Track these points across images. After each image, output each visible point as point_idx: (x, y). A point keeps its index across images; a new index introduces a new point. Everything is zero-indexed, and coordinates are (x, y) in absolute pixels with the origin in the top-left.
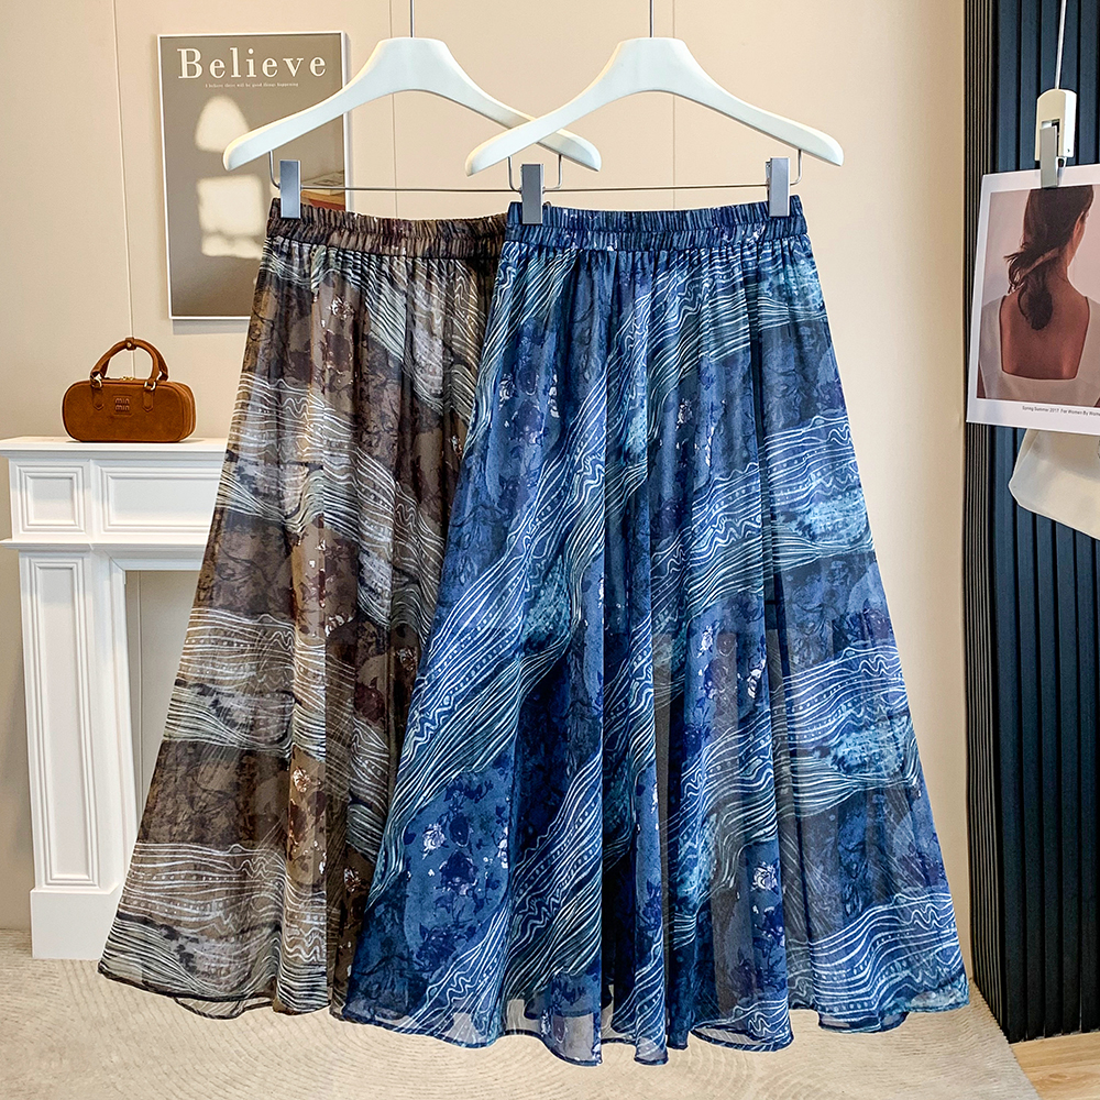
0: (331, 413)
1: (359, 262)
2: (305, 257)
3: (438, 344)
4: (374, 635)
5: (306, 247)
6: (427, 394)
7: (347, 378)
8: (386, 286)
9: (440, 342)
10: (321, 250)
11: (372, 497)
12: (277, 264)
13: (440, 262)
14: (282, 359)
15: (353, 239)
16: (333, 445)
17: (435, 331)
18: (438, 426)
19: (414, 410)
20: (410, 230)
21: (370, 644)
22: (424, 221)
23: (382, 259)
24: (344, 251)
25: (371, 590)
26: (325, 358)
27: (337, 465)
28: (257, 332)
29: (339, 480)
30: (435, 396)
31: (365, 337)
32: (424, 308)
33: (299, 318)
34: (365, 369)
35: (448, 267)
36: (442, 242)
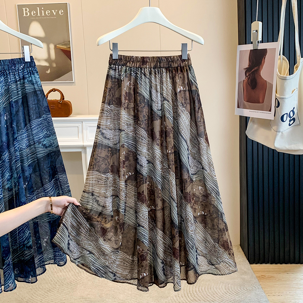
0: (128, 115)
1: (135, 70)
2: (120, 70)
4: (142, 178)
5: (120, 67)
6: (156, 110)
7: (132, 105)
8: (143, 76)
9: (159, 94)
10: (124, 68)
11: (141, 139)
12: (112, 72)
13: (158, 69)
14: (112, 99)
15: (133, 64)
16: (128, 124)
17: (158, 90)
18: (159, 119)
19: (152, 114)
20: (149, 60)
21: (141, 181)
22: (153, 57)
23: (142, 69)
24: (131, 68)
25: (141, 165)
26: (126, 99)
27: (129, 130)
29: (130, 134)
30: (158, 110)
31: (137, 93)
32: (154, 83)
33: (118, 88)
34: (138, 102)
35: (160, 71)
36: (158, 63)
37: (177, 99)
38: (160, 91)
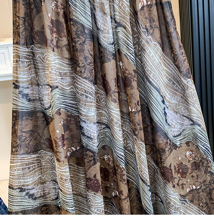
0: (59, 59)
3: (109, 18)
4: (92, 156)
6: (106, 44)
7: (64, 41)
9: (109, 17)
11: (85, 96)
14: (31, 35)
16: (62, 74)
17: (106, 12)
18: (113, 58)
19: (100, 52)
21: (91, 161)
25: (88, 137)
26: (52, 32)
27: (65, 83)
28: (17, 24)
29: (66, 90)
30: (110, 44)
31: (71, 20)
33: (37, 14)
34: (74, 36)
37: (138, 21)
38: (109, 12)
